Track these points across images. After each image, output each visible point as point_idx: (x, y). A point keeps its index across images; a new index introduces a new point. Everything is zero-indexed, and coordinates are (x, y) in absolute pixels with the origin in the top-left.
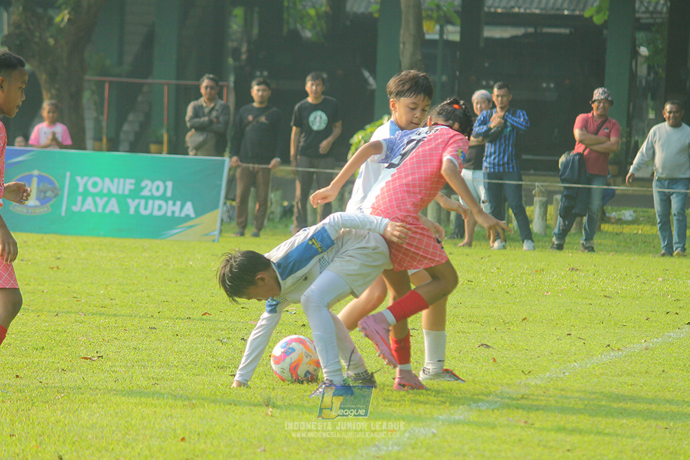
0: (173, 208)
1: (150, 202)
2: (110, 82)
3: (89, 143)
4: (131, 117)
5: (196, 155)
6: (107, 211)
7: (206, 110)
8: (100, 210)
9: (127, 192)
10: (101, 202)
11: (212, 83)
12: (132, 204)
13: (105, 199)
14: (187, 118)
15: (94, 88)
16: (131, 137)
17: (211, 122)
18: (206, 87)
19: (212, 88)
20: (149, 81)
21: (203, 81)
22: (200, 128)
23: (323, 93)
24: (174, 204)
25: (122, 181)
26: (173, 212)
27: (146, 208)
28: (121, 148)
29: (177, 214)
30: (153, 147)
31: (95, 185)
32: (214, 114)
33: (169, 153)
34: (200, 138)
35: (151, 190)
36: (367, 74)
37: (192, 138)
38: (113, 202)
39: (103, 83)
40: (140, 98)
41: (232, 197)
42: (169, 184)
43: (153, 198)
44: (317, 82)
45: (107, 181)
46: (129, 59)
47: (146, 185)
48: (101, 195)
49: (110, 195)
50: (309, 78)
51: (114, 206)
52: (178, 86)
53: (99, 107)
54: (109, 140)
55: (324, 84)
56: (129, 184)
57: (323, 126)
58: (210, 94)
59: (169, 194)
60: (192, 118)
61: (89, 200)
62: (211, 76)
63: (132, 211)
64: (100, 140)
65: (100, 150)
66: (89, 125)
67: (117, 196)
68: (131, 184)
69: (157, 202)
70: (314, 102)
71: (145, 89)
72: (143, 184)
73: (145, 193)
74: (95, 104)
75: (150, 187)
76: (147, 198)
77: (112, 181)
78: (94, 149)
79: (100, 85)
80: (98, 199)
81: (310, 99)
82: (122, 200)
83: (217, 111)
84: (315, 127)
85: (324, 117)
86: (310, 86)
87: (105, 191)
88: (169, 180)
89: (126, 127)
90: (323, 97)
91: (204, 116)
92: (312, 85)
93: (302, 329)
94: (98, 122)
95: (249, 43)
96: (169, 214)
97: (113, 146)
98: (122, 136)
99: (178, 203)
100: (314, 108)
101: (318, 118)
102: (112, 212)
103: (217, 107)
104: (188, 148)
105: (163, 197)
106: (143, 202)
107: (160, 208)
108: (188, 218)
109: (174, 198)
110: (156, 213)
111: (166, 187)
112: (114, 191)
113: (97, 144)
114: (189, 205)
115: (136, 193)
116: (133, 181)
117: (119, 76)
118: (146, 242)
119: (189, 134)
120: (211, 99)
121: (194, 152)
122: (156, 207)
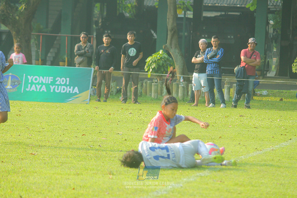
0: (69, 90)
1: (60, 87)
2: (43, 36)
3: (34, 61)
4: (51, 50)
5: (79, 67)
6: (41, 91)
7: (83, 47)
8: (38, 90)
9: (49, 82)
10: (38, 87)
11: (85, 36)
12: (52, 88)
13: (40, 86)
14: (75, 51)
15: (36, 38)
16: (52, 59)
17: (85, 52)
18: (83, 37)
19: (85, 38)
20: (59, 35)
21: (81, 35)
22: (80, 55)
23: (134, 40)
24: (70, 88)
25: (47, 78)
26: (70, 91)
27: (58, 90)
28: (47, 64)
29: (71, 92)
30: (61, 63)
31: (36, 79)
32: (86, 49)
33: (68, 66)
34: (81, 59)
35: (60, 82)
36: (153, 32)
37: (77, 59)
38: (44, 86)
39: (40, 35)
40: (55, 42)
41: (95, 85)
42: (68, 79)
43: (61, 85)
44: (132, 35)
45: (41, 77)
46: (50, 25)
47: (58, 80)
48: (38, 83)
49: (42, 84)
50: (128, 34)
51: (44, 88)
52: (72, 37)
53: (38, 46)
54: (42, 60)
55: (135, 36)
56: (50, 79)
57: (134, 54)
58: (84, 40)
59: (68, 83)
60: (77, 51)
61: (34, 86)
62: (85, 33)
63: (52, 91)
64: (38, 60)
65: (38, 65)
66: (34, 54)
67: (45, 84)
68: (51, 79)
69: (63, 87)
70: (131, 44)
71: (58, 38)
72: (57, 79)
73: (58, 83)
74: (36, 44)
75: (59, 80)
76: (58, 85)
77: (43, 78)
78: (36, 64)
79: (38, 36)
80: (37, 85)
81: (129, 43)
82: (47, 86)
83: (88, 47)
84: (131, 55)
85: (135, 50)
86: (129, 37)
87: (40, 82)
88: (68, 78)
89: (49, 55)
90: (135, 42)
91: (82, 50)
92: (130, 36)
93: (125, 141)
94: (37, 52)
95: (102, 19)
96: (68, 92)
97: (44, 63)
98: (48, 58)
99: (72, 87)
100: (131, 46)
101: (132, 51)
102: (43, 91)
103: (88, 46)
104: (75, 63)
105: (65, 85)
106: (56, 87)
107: (64, 89)
108: (76, 94)
109: (70, 85)
110: (62, 91)
111: (66, 80)
112: (44, 82)
113: (37, 62)
114: (76, 88)
115: (53, 83)
116: (52, 78)
117: (46, 33)
118: (58, 104)
119: (76, 57)
120: (85, 43)
121: (78, 65)
122: (62, 89)
